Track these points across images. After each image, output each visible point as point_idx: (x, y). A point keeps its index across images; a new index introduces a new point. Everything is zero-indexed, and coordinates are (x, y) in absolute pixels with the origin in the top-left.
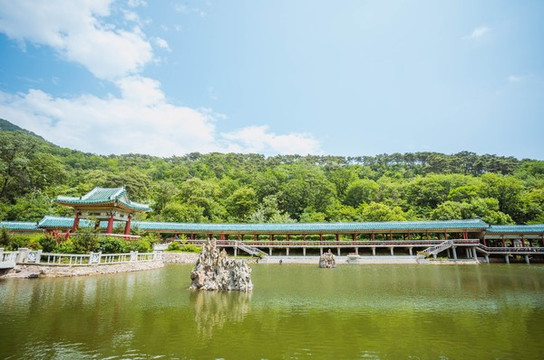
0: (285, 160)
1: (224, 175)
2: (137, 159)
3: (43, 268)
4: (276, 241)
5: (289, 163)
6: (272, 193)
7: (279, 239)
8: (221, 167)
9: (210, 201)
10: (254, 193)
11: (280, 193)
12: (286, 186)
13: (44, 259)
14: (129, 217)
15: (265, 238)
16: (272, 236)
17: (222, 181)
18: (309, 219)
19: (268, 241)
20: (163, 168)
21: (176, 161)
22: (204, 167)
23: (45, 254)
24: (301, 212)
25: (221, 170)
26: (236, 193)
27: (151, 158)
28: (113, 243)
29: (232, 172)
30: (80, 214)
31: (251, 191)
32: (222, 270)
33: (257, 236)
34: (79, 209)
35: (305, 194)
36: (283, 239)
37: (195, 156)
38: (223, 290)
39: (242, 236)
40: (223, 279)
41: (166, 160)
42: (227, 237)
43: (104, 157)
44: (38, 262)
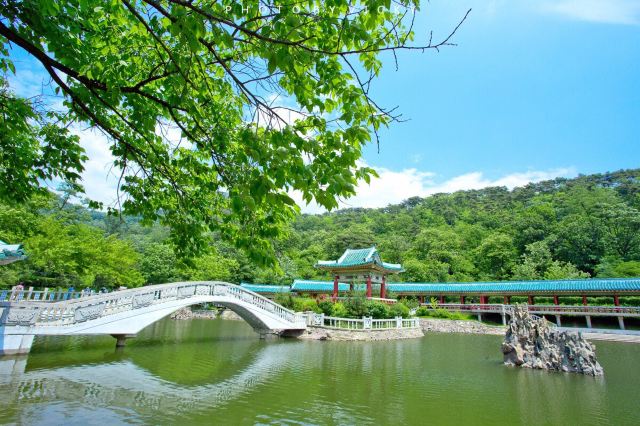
0: (540, 189)
1: (456, 221)
2: (352, 213)
3: (329, 332)
4: (562, 305)
5: (547, 192)
6: (539, 238)
7: (568, 302)
8: (451, 210)
9: (453, 255)
10: (510, 240)
11: (553, 238)
12: (560, 226)
13: (327, 322)
14: (383, 279)
15: (543, 301)
16: (557, 298)
17: (457, 228)
18: (614, 273)
19: (549, 305)
20: (382, 220)
21: (393, 209)
22: (428, 213)
23: (327, 318)
24: (594, 262)
25: (452, 215)
26: (486, 242)
27: (365, 211)
28: (379, 308)
29: (466, 214)
30: (338, 277)
31: (504, 237)
32: (546, 344)
33: (531, 298)
34: (336, 273)
35: (597, 235)
36: (573, 302)
37: (414, 201)
38: (555, 369)
39: (509, 299)
40: (551, 356)
41: (382, 211)
42: (486, 299)
43: (319, 216)
44: (323, 325)
